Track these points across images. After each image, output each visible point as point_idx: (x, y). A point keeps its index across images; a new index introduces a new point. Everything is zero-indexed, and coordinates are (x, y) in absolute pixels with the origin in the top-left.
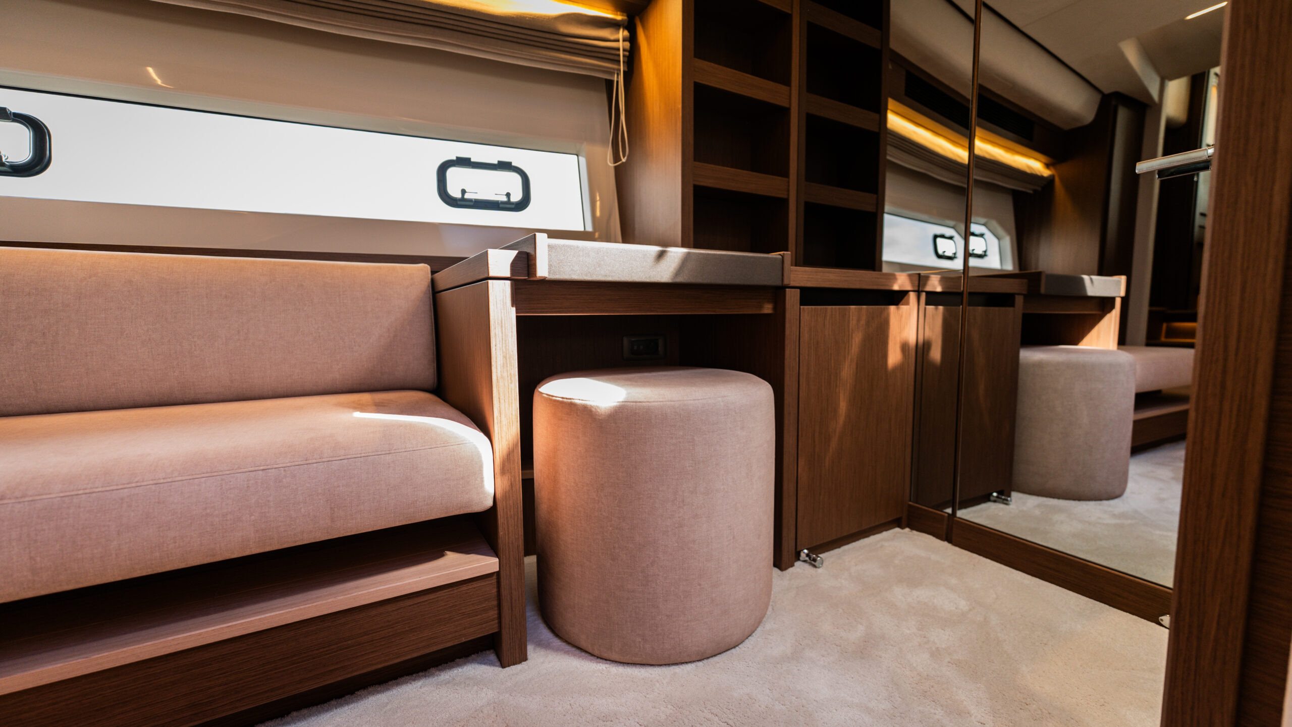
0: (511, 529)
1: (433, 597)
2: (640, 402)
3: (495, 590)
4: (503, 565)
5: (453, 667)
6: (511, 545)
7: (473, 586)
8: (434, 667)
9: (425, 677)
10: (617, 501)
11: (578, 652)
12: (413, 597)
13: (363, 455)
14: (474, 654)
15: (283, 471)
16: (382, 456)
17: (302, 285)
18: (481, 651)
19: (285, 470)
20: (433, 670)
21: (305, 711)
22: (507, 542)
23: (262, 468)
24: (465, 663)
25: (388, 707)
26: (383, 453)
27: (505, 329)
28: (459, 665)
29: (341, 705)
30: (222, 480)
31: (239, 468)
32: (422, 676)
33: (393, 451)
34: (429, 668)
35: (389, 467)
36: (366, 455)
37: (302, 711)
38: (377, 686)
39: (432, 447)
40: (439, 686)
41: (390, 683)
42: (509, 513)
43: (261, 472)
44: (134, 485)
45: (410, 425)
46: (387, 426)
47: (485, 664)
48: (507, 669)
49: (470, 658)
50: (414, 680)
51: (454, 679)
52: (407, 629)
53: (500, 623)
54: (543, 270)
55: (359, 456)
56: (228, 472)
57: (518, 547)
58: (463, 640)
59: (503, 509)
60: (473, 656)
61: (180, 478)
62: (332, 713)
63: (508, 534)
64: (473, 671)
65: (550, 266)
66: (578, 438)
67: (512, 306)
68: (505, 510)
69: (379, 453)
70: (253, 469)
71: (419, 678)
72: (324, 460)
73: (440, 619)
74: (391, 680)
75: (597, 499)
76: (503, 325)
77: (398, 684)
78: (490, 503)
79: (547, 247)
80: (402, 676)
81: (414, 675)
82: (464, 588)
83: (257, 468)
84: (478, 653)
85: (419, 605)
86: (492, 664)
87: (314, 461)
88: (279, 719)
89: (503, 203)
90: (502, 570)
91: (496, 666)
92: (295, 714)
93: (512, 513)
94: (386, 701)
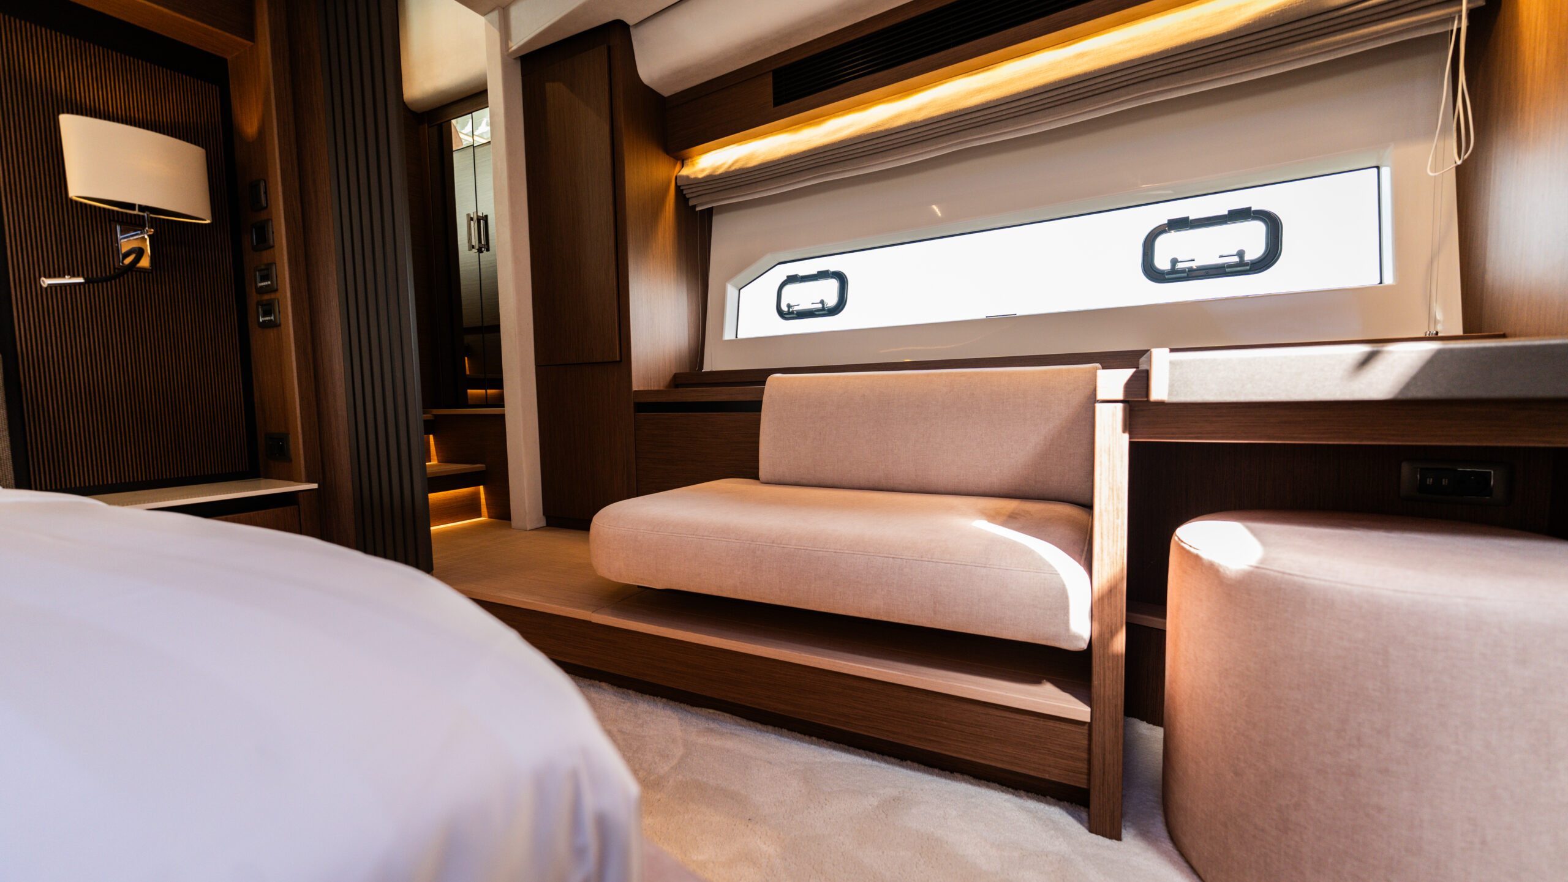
0: (1107, 682)
1: (1018, 718)
2: (1290, 574)
3: (1086, 742)
4: (1096, 719)
5: (1042, 802)
6: (1106, 701)
7: (1061, 726)
8: (1024, 790)
9: (1013, 794)
10: (1245, 699)
11: (1188, 870)
12: (1002, 710)
13: (963, 563)
14: (1068, 801)
15: (905, 562)
16: (978, 568)
17: (973, 394)
18: (1077, 804)
19: (906, 562)
20: (1022, 793)
21: (916, 765)
22: (1102, 693)
23: (892, 556)
24: (1055, 805)
25: (973, 800)
26: (980, 565)
27: (1113, 457)
28: (1048, 803)
29: (940, 776)
30: (869, 559)
31: (879, 553)
32: (1011, 792)
33: (988, 566)
34: (1020, 790)
35: (982, 580)
36: (966, 563)
37: (915, 764)
38: (971, 778)
39: (1025, 570)
40: (1020, 810)
41: (983, 782)
42: (1106, 663)
43: (891, 559)
44: (825, 550)
45: (1013, 545)
46: (995, 540)
47: (1073, 817)
48: (1093, 835)
49: (1062, 803)
50: (1003, 791)
51: (1037, 812)
52: (993, 736)
53: (1089, 780)
54: (1159, 391)
55: (960, 563)
56: (873, 554)
57: (1116, 706)
58: (1047, 777)
59: (1100, 657)
60: (1066, 802)
61: (847, 552)
62: (932, 778)
63: (1105, 687)
64: (1059, 816)
65: (1171, 386)
66: (1201, 600)
67: (1124, 432)
68: (1102, 658)
69: (977, 565)
70: (886, 555)
71: (1007, 792)
72: (934, 560)
73: (1025, 743)
74: (984, 780)
75: (1219, 686)
76: (1111, 453)
77: (988, 787)
78: (1084, 646)
79: (1168, 364)
80: (994, 781)
81: (1004, 787)
82: (1051, 723)
83: (889, 556)
84: (1072, 803)
85: (1005, 719)
86: (1080, 821)
87: (927, 559)
88: (899, 760)
89: (1231, 266)
90: (1094, 722)
91: (1084, 826)
92: (909, 762)
93: (1111, 665)
94: (974, 794)
